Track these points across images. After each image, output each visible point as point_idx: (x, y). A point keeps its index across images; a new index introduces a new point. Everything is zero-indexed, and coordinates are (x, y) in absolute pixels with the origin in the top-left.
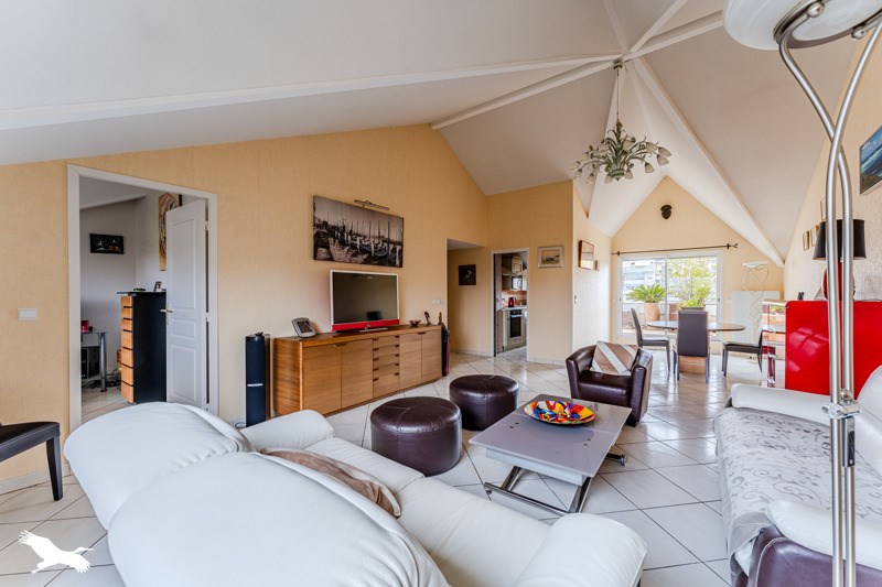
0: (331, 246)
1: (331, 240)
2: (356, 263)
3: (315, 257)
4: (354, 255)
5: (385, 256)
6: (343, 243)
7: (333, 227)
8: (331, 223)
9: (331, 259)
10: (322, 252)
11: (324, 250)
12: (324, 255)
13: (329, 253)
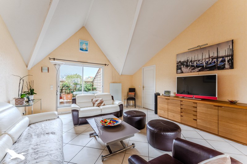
0: (182, 69)
1: (182, 66)
2: (194, 72)
3: (177, 73)
4: (193, 69)
5: (215, 65)
6: (187, 66)
7: (183, 62)
8: (182, 61)
9: (182, 72)
10: (179, 71)
11: (180, 70)
12: (180, 72)
13: (182, 71)
